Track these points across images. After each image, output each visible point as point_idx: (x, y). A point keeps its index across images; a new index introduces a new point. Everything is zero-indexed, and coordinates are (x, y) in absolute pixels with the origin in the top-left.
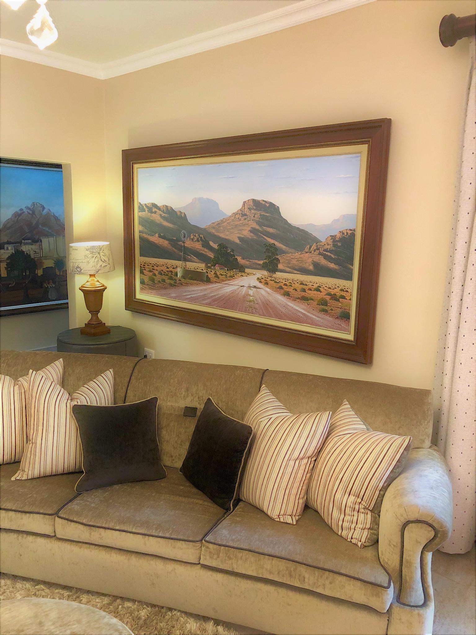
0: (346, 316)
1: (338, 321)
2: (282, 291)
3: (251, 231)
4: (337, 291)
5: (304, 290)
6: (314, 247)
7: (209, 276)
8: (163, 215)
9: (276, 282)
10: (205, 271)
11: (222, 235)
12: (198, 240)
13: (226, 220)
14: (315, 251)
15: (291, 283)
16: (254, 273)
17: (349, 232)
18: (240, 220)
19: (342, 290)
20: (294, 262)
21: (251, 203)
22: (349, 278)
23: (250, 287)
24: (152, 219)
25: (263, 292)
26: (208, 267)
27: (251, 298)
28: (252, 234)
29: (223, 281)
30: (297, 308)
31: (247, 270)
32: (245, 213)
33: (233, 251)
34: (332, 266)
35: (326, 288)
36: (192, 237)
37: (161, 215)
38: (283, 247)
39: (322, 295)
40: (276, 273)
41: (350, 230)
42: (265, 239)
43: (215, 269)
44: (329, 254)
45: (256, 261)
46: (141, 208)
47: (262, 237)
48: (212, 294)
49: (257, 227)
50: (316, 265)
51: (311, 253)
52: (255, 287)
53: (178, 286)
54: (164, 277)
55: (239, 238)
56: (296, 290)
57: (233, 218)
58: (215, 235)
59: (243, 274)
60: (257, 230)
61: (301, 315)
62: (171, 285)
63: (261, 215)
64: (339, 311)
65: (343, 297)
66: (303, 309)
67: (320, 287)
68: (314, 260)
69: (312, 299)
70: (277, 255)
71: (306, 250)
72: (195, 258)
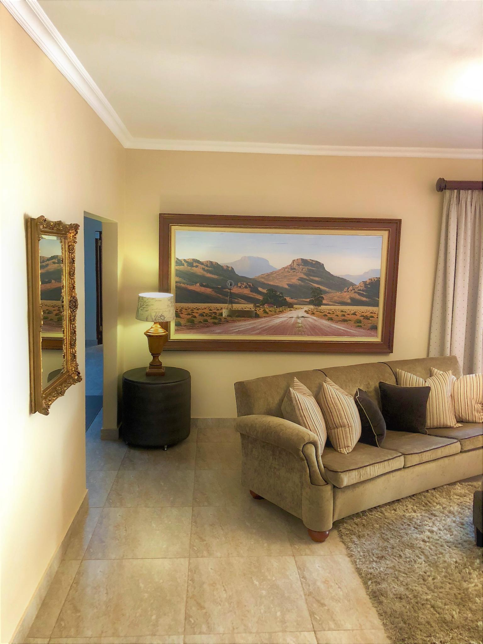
0: (375, 328)
1: (369, 332)
2: (327, 318)
3: (299, 280)
4: (368, 314)
5: (344, 316)
6: (351, 288)
7: (258, 313)
8: (206, 268)
9: (321, 312)
10: (253, 310)
11: (271, 283)
12: (246, 287)
13: (276, 272)
14: (351, 291)
15: (333, 312)
16: (302, 307)
17: (376, 279)
18: (289, 272)
19: (371, 313)
20: (336, 298)
21: (300, 261)
22: (377, 305)
23: (298, 317)
24: (192, 271)
25: (310, 320)
26: (256, 307)
27: (300, 324)
28: (300, 282)
29: (273, 315)
30: (339, 327)
31: (295, 306)
32: (294, 267)
33: (281, 293)
34: (364, 299)
35: (360, 313)
36: (239, 285)
37: (203, 269)
38: (327, 289)
39: (358, 317)
40: (321, 306)
41: (376, 278)
42: (311, 285)
43: (264, 307)
44: (362, 292)
45: (304, 300)
46: (179, 262)
47: (310, 284)
48: (262, 326)
49: (305, 277)
50: (352, 299)
51: (348, 292)
52: (303, 317)
53: (224, 324)
54: (206, 318)
55: (288, 285)
56: (338, 316)
57: (282, 271)
58: (265, 283)
59: (292, 309)
60: (305, 279)
61: (342, 331)
62: (215, 324)
63: (308, 269)
64: (370, 325)
65: (372, 317)
66: (344, 327)
67: (356, 312)
68: (351, 296)
69: (350, 320)
70: (322, 294)
71: (345, 290)
72: (242, 300)
